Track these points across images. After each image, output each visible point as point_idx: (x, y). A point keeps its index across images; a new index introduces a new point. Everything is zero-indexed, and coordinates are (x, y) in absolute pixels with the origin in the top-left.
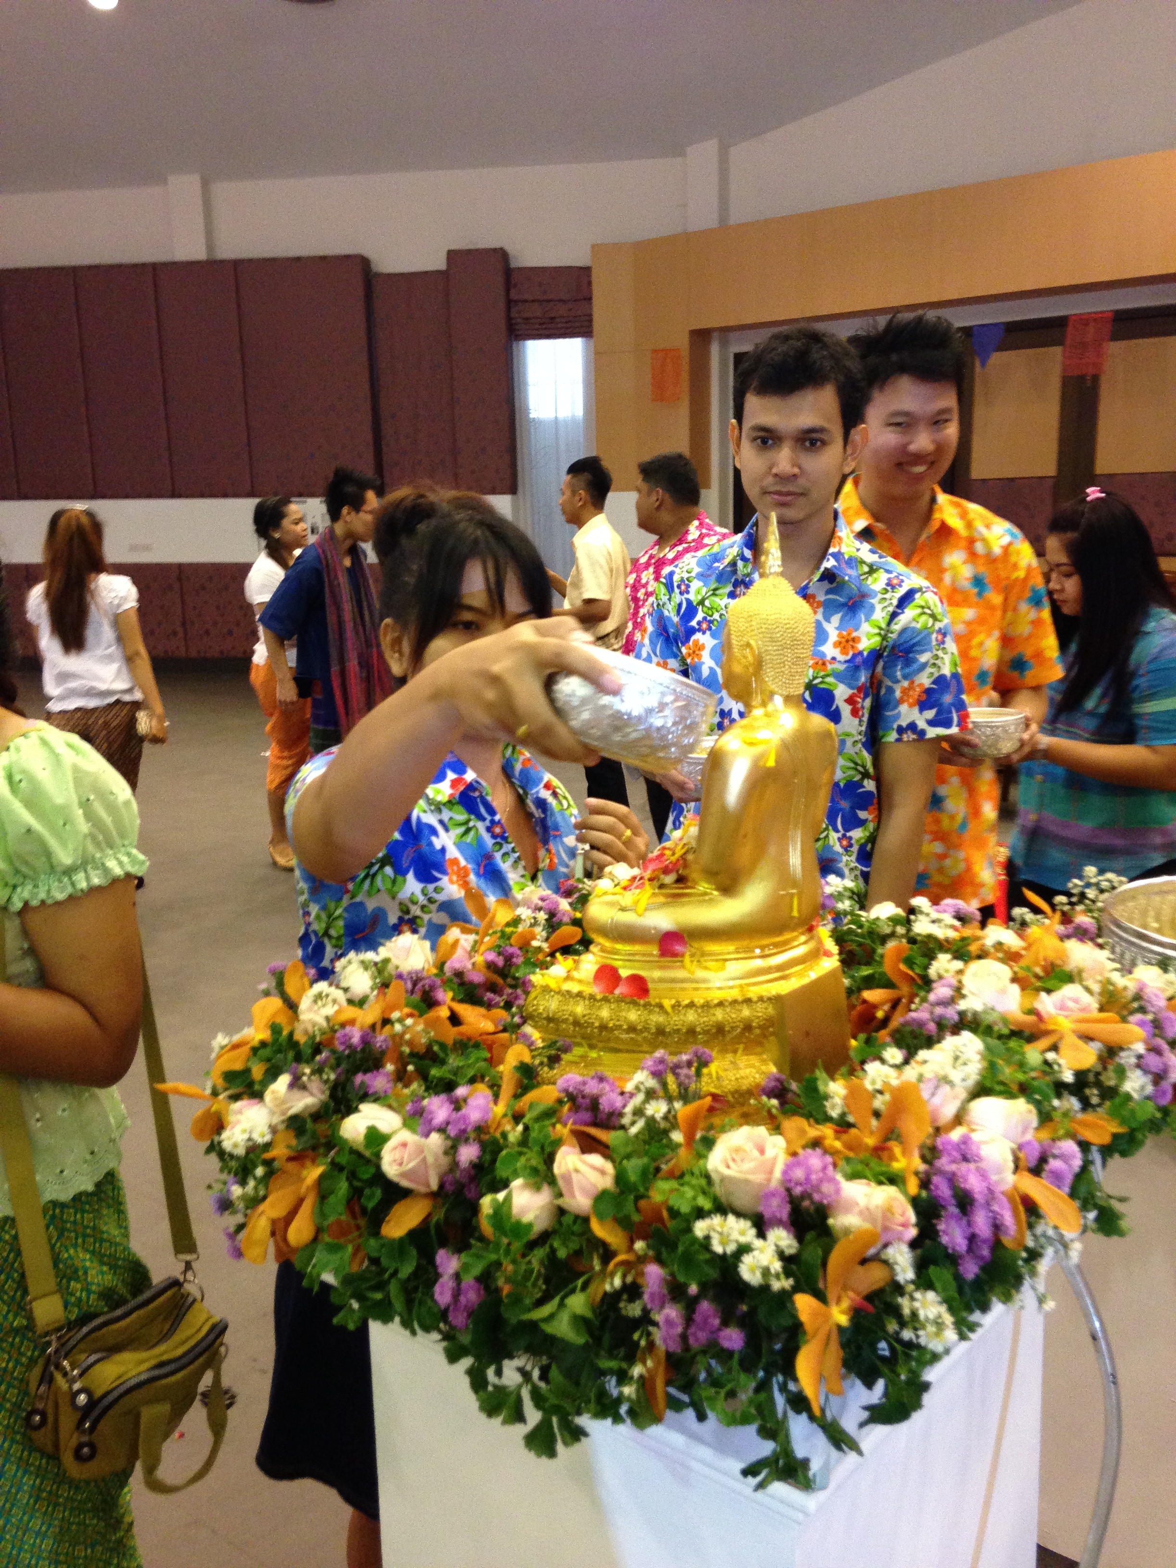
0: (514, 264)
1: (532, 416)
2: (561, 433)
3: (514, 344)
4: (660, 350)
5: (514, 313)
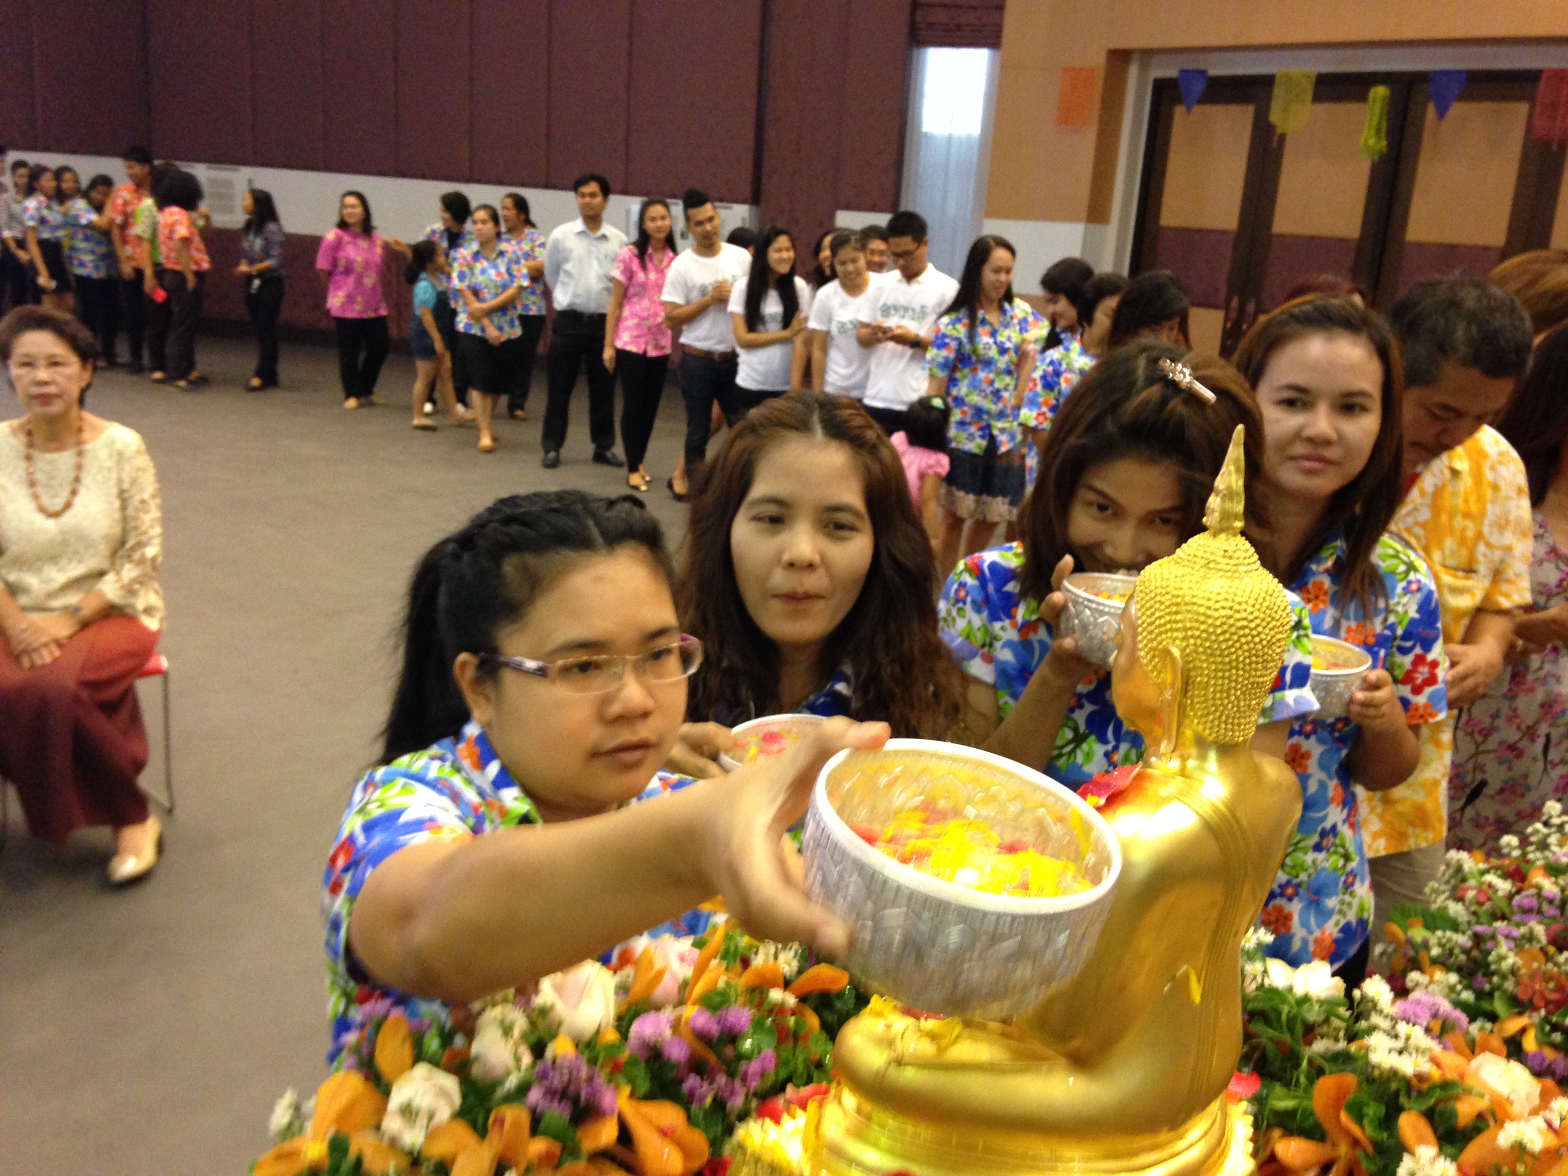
1: (924, 130)
2: (954, 151)
3: (915, 51)
4: (1074, 69)
5: (919, 18)
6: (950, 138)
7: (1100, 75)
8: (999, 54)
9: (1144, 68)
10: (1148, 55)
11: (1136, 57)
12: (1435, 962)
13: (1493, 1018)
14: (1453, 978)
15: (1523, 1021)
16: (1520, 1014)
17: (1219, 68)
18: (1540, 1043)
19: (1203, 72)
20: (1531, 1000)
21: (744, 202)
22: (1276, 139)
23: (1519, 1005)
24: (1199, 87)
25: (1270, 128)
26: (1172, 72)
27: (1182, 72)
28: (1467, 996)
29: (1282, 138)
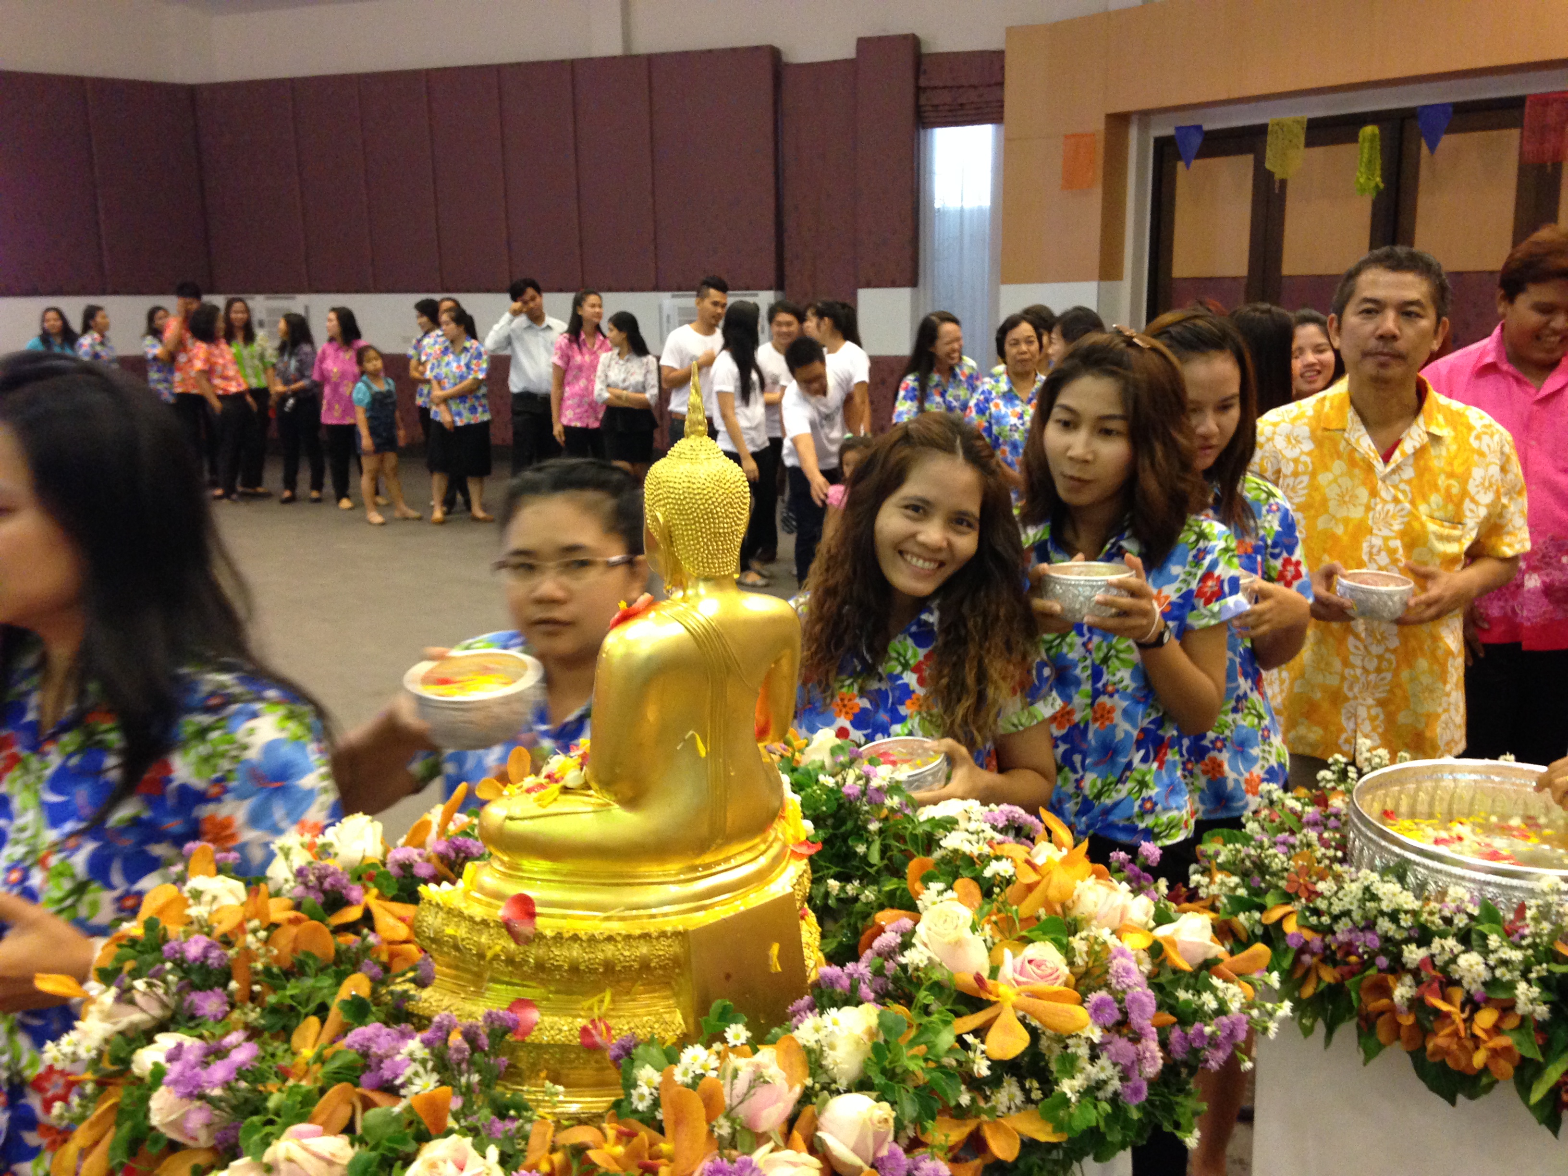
0: (925, 50)
1: (937, 205)
2: (967, 223)
3: (922, 132)
4: (1074, 136)
5: (923, 101)
6: (962, 210)
7: (1101, 137)
8: (1002, 128)
9: (1144, 127)
10: (1146, 116)
11: (1135, 119)
12: (1221, 868)
13: (1262, 908)
14: (1234, 880)
15: (1289, 908)
16: (1287, 904)
17: (1213, 123)
18: (1301, 926)
19: (1199, 128)
20: (1296, 893)
21: (769, 288)
22: (1277, 185)
23: (1288, 898)
24: (1196, 141)
25: (1270, 175)
26: (1170, 131)
27: (1178, 129)
28: (1242, 892)
29: (1283, 183)
